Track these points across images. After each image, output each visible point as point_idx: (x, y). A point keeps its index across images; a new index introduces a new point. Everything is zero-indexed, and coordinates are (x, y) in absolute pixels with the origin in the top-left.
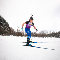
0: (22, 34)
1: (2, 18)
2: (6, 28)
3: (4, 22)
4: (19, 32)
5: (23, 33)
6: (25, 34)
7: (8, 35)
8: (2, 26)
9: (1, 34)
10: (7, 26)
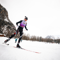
0: (27, 37)
1: (11, 22)
2: (13, 31)
3: (12, 26)
4: (25, 36)
5: (29, 37)
6: (30, 38)
7: (14, 38)
8: (10, 29)
9: (9, 36)
10: (14, 29)
